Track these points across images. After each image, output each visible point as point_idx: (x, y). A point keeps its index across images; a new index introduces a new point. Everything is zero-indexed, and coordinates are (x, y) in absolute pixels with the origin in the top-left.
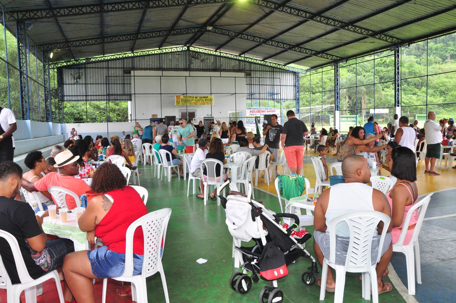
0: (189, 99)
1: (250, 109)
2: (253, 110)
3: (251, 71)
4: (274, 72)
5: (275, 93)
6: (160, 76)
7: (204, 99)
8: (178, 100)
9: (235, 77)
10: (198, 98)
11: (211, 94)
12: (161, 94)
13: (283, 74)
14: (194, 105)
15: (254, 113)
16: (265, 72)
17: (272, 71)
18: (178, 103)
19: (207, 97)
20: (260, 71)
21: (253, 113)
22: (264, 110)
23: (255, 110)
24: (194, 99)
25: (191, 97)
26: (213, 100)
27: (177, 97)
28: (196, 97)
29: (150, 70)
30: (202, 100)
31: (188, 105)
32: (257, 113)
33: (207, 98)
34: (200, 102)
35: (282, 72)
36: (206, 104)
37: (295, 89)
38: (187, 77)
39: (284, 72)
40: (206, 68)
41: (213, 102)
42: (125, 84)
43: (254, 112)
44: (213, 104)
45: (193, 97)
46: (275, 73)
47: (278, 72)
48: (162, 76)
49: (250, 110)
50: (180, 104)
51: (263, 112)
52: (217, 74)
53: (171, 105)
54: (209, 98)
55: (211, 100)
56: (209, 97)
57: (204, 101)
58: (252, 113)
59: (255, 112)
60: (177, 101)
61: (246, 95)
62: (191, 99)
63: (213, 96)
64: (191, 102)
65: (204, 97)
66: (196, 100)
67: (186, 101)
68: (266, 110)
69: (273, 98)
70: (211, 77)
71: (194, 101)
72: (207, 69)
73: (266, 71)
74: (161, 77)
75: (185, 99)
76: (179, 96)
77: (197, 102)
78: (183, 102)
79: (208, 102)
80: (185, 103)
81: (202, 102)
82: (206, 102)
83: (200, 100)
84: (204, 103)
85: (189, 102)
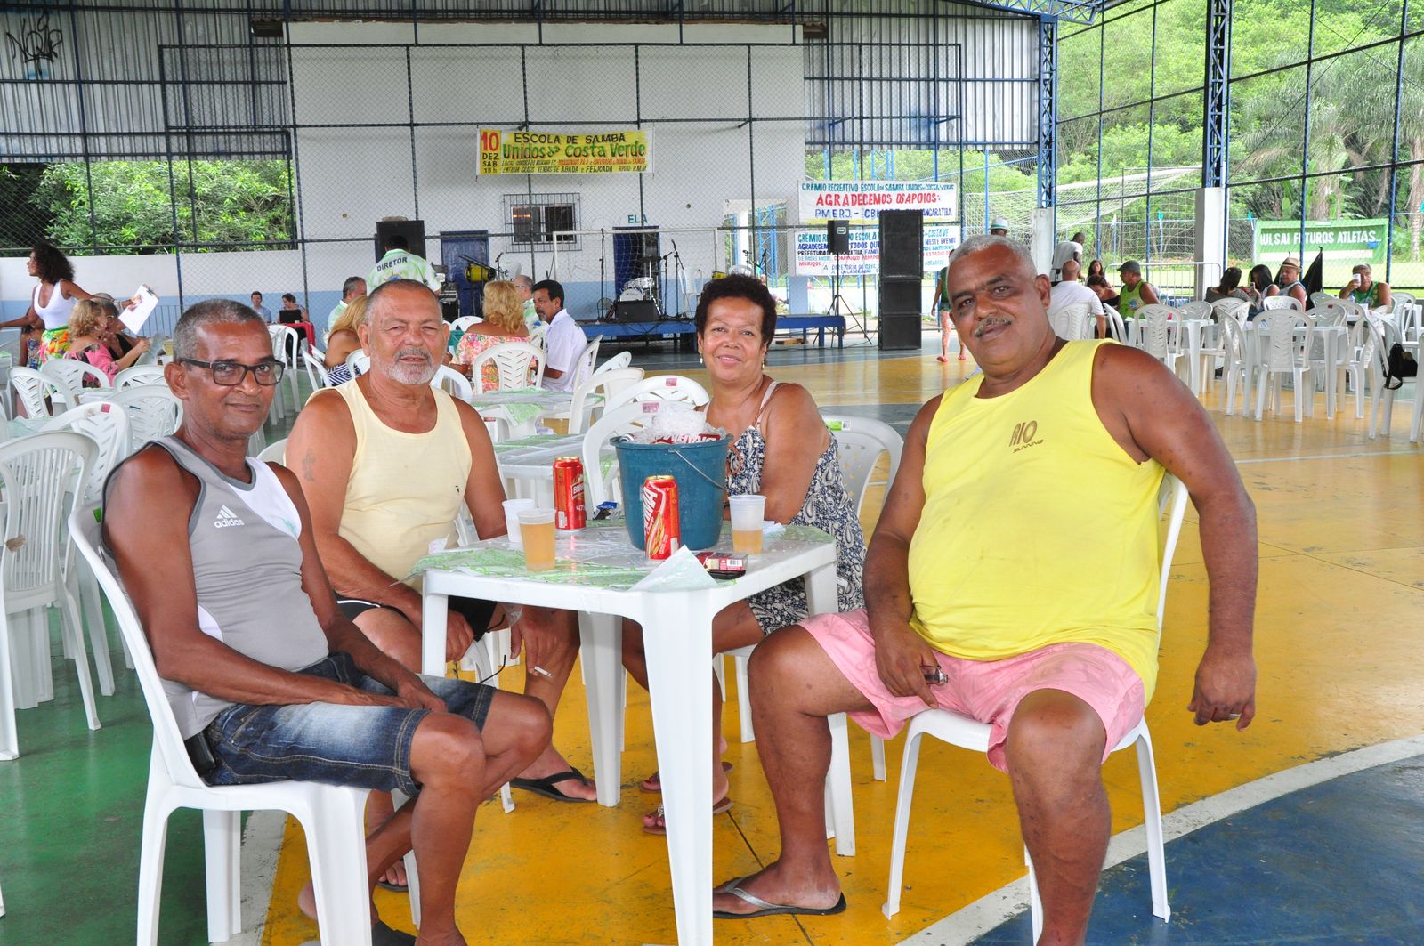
0: (539, 145)
1: (818, 188)
2: (833, 193)
3: (828, 14)
4: (935, 16)
5: (942, 112)
6: (408, 46)
7: (607, 146)
8: (489, 151)
9: (749, 45)
10: (581, 143)
11: (638, 122)
12: (412, 125)
13: (979, 27)
14: (560, 172)
15: (838, 208)
16: (894, 20)
17: (926, 16)
18: (490, 164)
19: (622, 137)
20: (870, 15)
21: (831, 208)
22: (882, 192)
23: (843, 194)
24: (563, 145)
25: (547, 137)
26: (649, 148)
27: (484, 136)
28: (572, 139)
29: (366, 19)
30: (597, 150)
31: (536, 172)
32: (850, 207)
33: (622, 143)
34: (591, 158)
35: (974, 17)
36: (616, 168)
37: (1036, 97)
38: (528, 50)
39: (983, 18)
40: (623, 8)
41: (648, 157)
42: (260, 83)
43: (837, 201)
44: (649, 169)
45: (557, 139)
46: (941, 23)
47: (956, 16)
48: (416, 45)
49: (817, 194)
50: (500, 170)
51: (878, 201)
52: (669, 31)
53: (458, 174)
54: (630, 140)
55: (639, 151)
56: (632, 134)
57: (609, 154)
58: (826, 207)
59: (841, 201)
60: (484, 156)
61: (808, 125)
62: (546, 145)
63: (647, 135)
64: (547, 158)
65: (609, 139)
66: (571, 152)
67: (525, 156)
68: (894, 194)
69: (933, 139)
70: (637, 45)
71: (561, 156)
72: (626, 12)
73: (899, 16)
74: (413, 51)
75: (519, 145)
76: (494, 134)
77: (573, 158)
78: (511, 159)
79: (624, 157)
80: (521, 166)
81: (597, 157)
82: (614, 159)
83: (590, 152)
84: (605, 162)
85: (539, 159)
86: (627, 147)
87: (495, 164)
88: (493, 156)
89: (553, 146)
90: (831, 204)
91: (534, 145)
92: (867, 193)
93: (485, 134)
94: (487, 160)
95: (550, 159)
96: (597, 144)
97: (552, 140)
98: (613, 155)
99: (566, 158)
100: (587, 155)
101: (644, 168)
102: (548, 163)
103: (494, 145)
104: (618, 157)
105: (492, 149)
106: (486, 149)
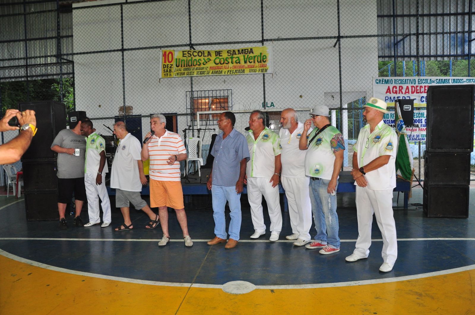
0: (197, 58)
1: (387, 82)
2: (398, 85)
6: (121, 4)
7: (241, 57)
8: (167, 63)
10: (225, 55)
11: (262, 41)
12: (123, 50)
14: (210, 74)
15: (401, 95)
18: (167, 71)
19: (251, 51)
21: (396, 96)
23: (405, 86)
24: (213, 57)
25: (203, 53)
26: (269, 57)
27: (165, 55)
28: (218, 53)
30: (235, 60)
31: (195, 74)
32: (410, 95)
33: (251, 55)
34: (231, 65)
36: (247, 71)
41: (269, 63)
43: (400, 91)
44: (269, 71)
45: (209, 54)
48: (126, 3)
49: (385, 86)
50: (173, 74)
54: (256, 53)
55: (263, 59)
56: (258, 49)
57: (242, 62)
58: (393, 95)
59: (404, 91)
60: (164, 66)
62: (202, 58)
63: (268, 49)
64: (202, 66)
65: (243, 51)
66: (218, 61)
67: (188, 65)
69: (466, 52)
71: (211, 64)
74: (125, 6)
75: (185, 58)
76: (170, 53)
77: (219, 65)
78: (180, 67)
79: (253, 64)
80: (186, 72)
81: (235, 64)
82: (246, 65)
83: (230, 61)
84: (240, 67)
85: (197, 66)
86: (254, 57)
87: (170, 71)
88: (170, 66)
89: (206, 58)
90: (396, 92)
91: (194, 58)
92: (423, 85)
93: (165, 52)
94: (166, 69)
95: (205, 66)
96: (235, 56)
97: (206, 54)
98: (245, 62)
99: (214, 65)
100: (228, 63)
101: (266, 70)
102: (203, 68)
103: (170, 60)
104: (249, 64)
105: (169, 62)
106: (165, 62)
